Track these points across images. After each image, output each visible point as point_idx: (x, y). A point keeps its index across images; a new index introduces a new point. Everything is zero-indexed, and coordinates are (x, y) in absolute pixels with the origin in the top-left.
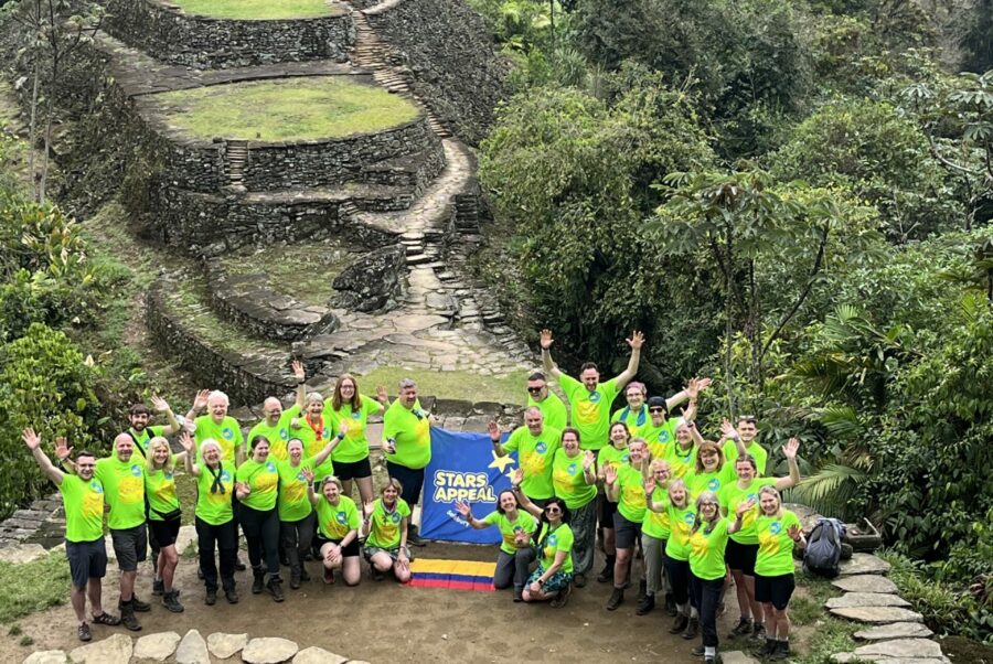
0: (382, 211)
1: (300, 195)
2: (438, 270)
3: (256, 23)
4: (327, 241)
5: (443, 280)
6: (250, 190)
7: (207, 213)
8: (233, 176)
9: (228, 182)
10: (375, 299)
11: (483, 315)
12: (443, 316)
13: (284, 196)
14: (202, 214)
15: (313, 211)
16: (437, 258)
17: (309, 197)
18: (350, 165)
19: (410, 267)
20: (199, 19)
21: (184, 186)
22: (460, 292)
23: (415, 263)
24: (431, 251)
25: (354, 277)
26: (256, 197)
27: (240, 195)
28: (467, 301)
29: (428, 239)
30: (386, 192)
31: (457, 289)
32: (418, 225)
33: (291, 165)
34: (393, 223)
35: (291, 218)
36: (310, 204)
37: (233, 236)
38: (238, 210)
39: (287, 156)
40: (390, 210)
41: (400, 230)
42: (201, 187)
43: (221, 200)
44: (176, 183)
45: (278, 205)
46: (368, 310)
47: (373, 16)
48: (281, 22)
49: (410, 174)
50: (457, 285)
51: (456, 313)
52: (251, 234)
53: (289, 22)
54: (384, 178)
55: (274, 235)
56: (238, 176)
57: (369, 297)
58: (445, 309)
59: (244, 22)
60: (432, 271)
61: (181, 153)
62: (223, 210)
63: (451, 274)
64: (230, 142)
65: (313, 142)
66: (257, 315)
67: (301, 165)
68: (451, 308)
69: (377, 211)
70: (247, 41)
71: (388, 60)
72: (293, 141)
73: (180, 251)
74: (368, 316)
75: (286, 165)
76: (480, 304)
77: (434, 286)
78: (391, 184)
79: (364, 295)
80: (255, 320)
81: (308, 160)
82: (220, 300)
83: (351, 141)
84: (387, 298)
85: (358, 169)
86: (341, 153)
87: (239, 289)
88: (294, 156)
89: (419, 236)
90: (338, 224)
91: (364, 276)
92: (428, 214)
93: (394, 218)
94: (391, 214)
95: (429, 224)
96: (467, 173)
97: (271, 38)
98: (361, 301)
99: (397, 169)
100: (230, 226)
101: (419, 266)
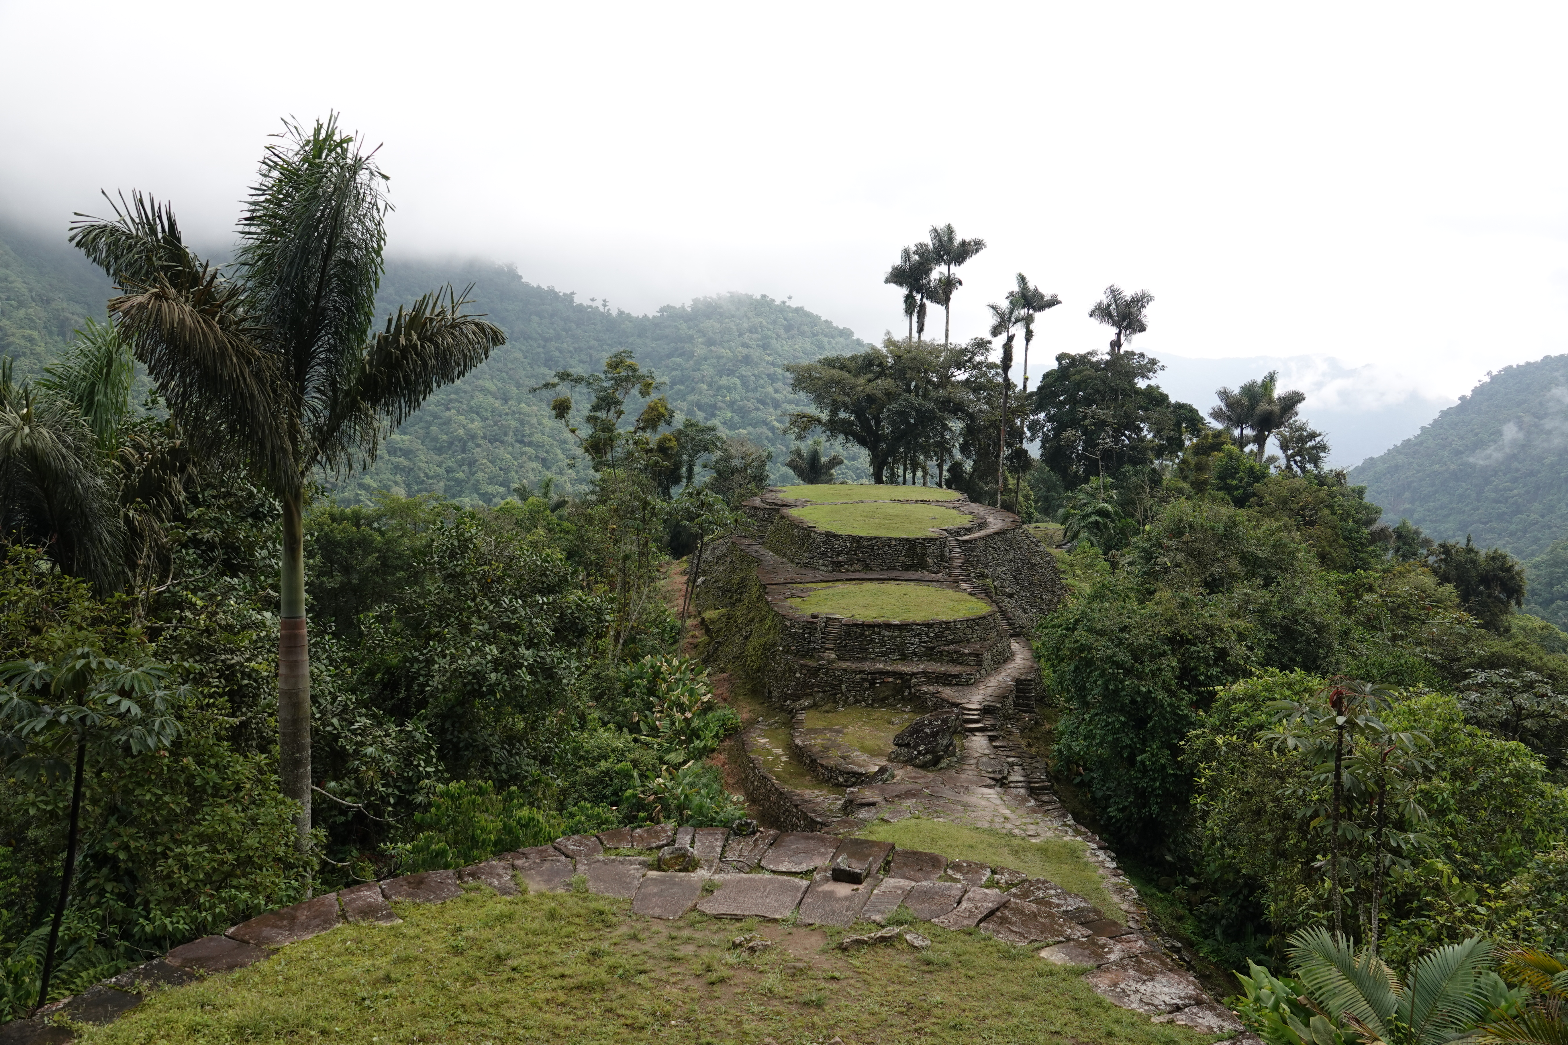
0: (949, 685)
1: (880, 666)
2: (991, 739)
3: (871, 539)
4: (899, 706)
5: (995, 747)
6: (839, 658)
7: (801, 674)
8: (828, 646)
9: (822, 650)
10: (929, 757)
11: (1030, 782)
12: (990, 778)
13: (866, 666)
14: (798, 675)
15: (890, 680)
16: (993, 727)
17: (889, 668)
18: (924, 645)
19: (965, 733)
20: (828, 534)
21: (787, 652)
22: (1011, 760)
23: (971, 730)
24: (989, 721)
25: (911, 735)
26: (844, 665)
27: (830, 662)
28: (1016, 768)
29: (986, 711)
30: (955, 669)
31: (1008, 756)
32: (979, 698)
33: (877, 641)
34: (957, 694)
35: (871, 684)
36: (888, 674)
37: (820, 695)
38: (825, 673)
39: (874, 632)
40: (956, 684)
41: (963, 701)
42: (801, 653)
43: (814, 664)
44: (781, 649)
45: (861, 672)
46: (924, 766)
47: (964, 542)
48: (890, 539)
49: (977, 655)
50: (1009, 753)
51: (1005, 778)
52: (836, 694)
53: (895, 539)
54: (956, 659)
55: (855, 697)
56: (832, 646)
57: (924, 755)
58: (994, 772)
59: (861, 538)
60: (986, 738)
61: (788, 624)
62: (816, 673)
63: (1004, 744)
64: (829, 619)
65: (897, 623)
66: (824, 762)
67: (885, 642)
68: (1000, 772)
69: (945, 685)
70: (862, 552)
71: (973, 575)
72: (880, 621)
73: (777, 705)
74: (922, 772)
75: (873, 640)
76: (1029, 772)
77: (987, 752)
78: (960, 664)
79: (919, 753)
80: (822, 765)
81: (891, 638)
82: (797, 746)
83: (928, 625)
84: (942, 757)
85: (934, 648)
86: (919, 634)
87: (815, 739)
88: (879, 633)
89: (978, 707)
90: (910, 693)
91: (922, 734)
92: (989, 691)
93: (958, 691)
94: (956, 688)
95: (989, 698)
96: (1029, 663)
97: (881, 551)
98: (916, 758)
99: (967, 651)
100: (818, 686)
101: (976, 734)
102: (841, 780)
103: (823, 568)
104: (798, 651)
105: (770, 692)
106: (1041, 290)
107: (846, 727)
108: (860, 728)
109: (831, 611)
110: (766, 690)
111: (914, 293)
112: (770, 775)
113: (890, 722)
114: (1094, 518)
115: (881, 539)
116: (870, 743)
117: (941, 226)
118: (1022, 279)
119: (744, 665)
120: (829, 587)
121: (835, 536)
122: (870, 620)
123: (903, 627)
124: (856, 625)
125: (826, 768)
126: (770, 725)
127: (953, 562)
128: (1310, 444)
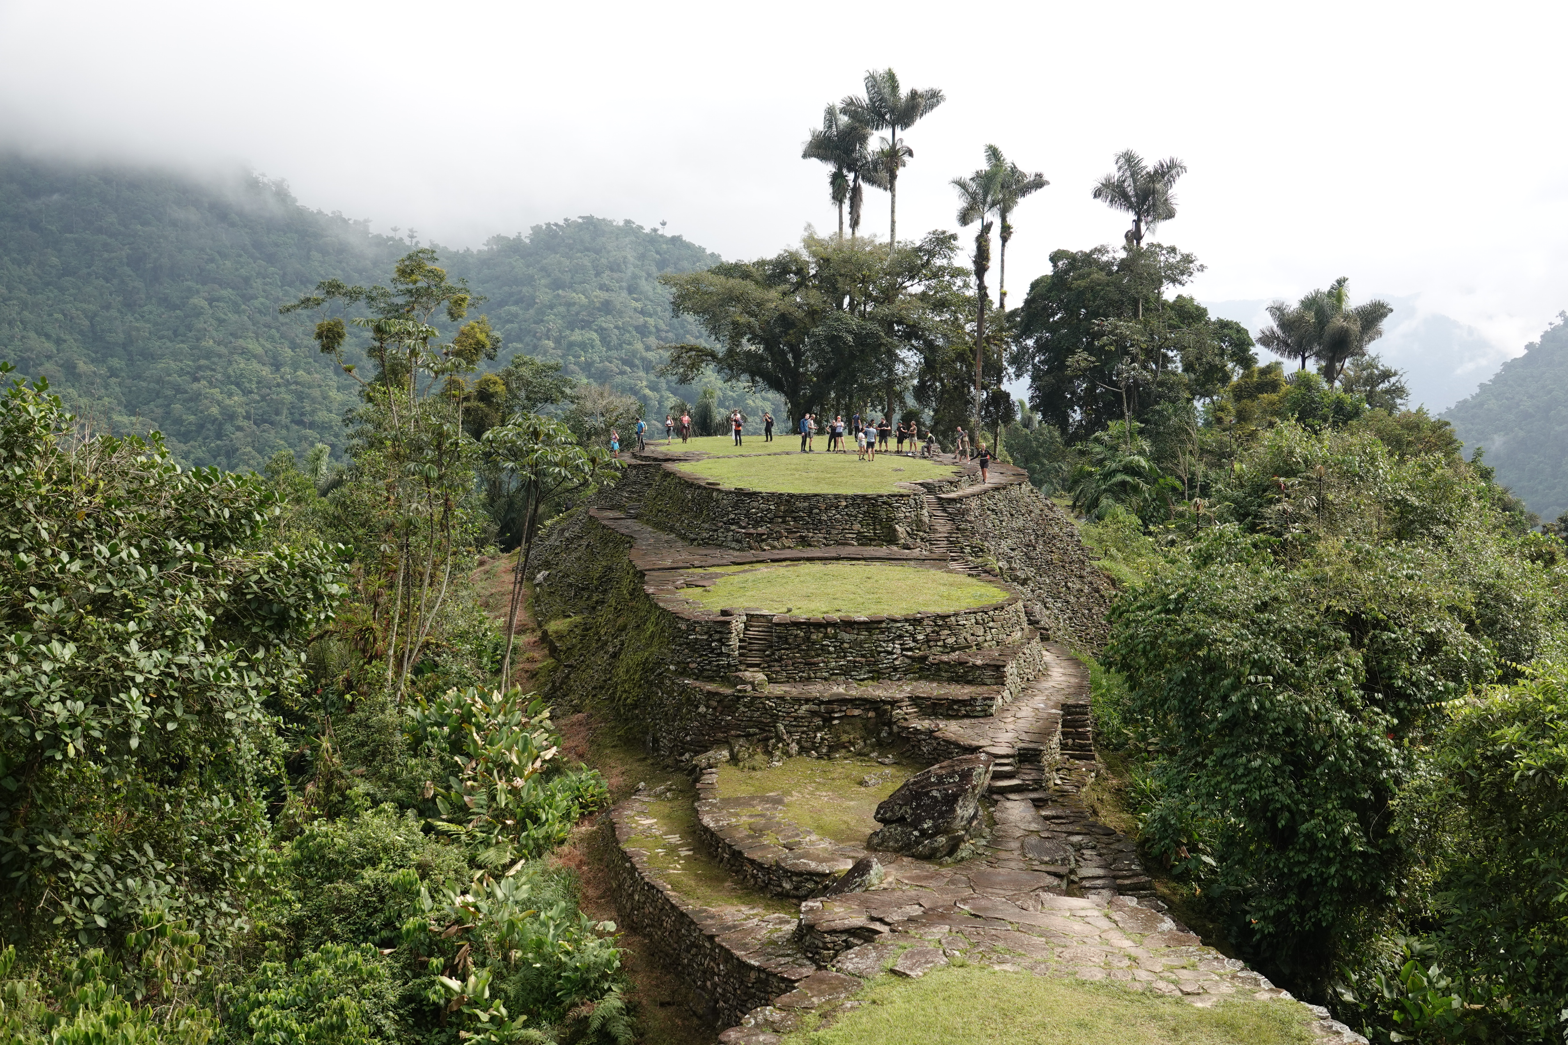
0: (956, 717)
1: (839, 690)
2: (1038, 804)
3: (807, 498)
4: (873, 755)
5: (1046, 818)
6: (771, 680)
7: (707, 707)
8: (750, 660)
9: (742, 667)
10: (940, 839)
11: (1115, 878)
12: (1049, 873)
13: (816, 690)
14: (702, 709)
15: (856, 712)
16: (1036, 785)
17: (853, 693)
18: (910, 653)
19: (995, 797)
20: (739, 492)
21: (684, 672)
22: (1076, 839)
23: (1003, 791)
24: (1028, 775)
25: (907, 803)
26: (778, 690)
27: (755, 686)
28: (1087, 853)
29: (1023, 757)
30: (963, 692)
31: (1070, 833)
32: (1009, 736)
33: (831, 649)
34: (969, 732)
35: (825, 720)
36: (853, 702)
37: (742, 741)
38: (748, 705)
39: (826, 636)
40: (967, 716)
41: (981, 743)
42: (706, 674)
43: (729, 691)
44: (672, 667)
45: (807, 701)
46: (931, 857)
47: (949, 500)
48: (837, 497)
50: (1071, 828)
51: (1072, 872)
52: (767, 739)
53: (846, 498)
54: (962, 674)
55: (799, 742)
56: (757, 661)
57: (932, 836)
58: (1053, 862)
59: (791, 496)
60: (1030, 804)
61: (684, 627)
62: (729, 704)
63: (1060, 812)
64: (750, 617)
65: (863, 618)
66: (756, 856)
67: (844, 651)
68: (1065, 861)
69: (949, 717)
70: (795, 519)
71: (968, 550)
72: (836, 617)
73: (669, 761)
74: (931, 868)
75: (824, 648)
76: (1110, 859)
77: (1034, 827)
78: (969, 683)
79: (923, 833)
80: (752, 862)
81: (855, 644)
82: (706, 829)
83: (916, 622)
84: (962, 840)
85: (925, 658)
86: (901, 637)
87: (736, 815)
88: (835, 636)
89: (1009, 751)
90: (890, 733)
91: (926, 801)
92: (1022, 724)
93: (972, 727)
94: (967, 721)
95: (1024, 737)
96: (1074, 680)
97: (824, 517)
98: (917, 842)
99: (979, 662)
100: (738, 727)
101: (1012, 796)
102: (787, 886)
103: (734, 545)
104: (702, 671)
105: (656, 741)
106: (1021, 167)
107: (788, 793)
108: (812, 793)
109: (752, 605)
110: (649, 738)
111: (845, 172)
112: (660, 883)
113: (862, 783)
114: (1120, 477)
115: (824, 497)
116: (831, 819)
117: (881, 69)
118: (994, 153)
119: (612, 699)
120: (745, 571)
121: (753, 495)
122: (818, 616)
123: (872, 625)
124: (797, 624)
125: (760, 866)
126: (658, 796)
127: (935, 531)
128: (1382, 386)
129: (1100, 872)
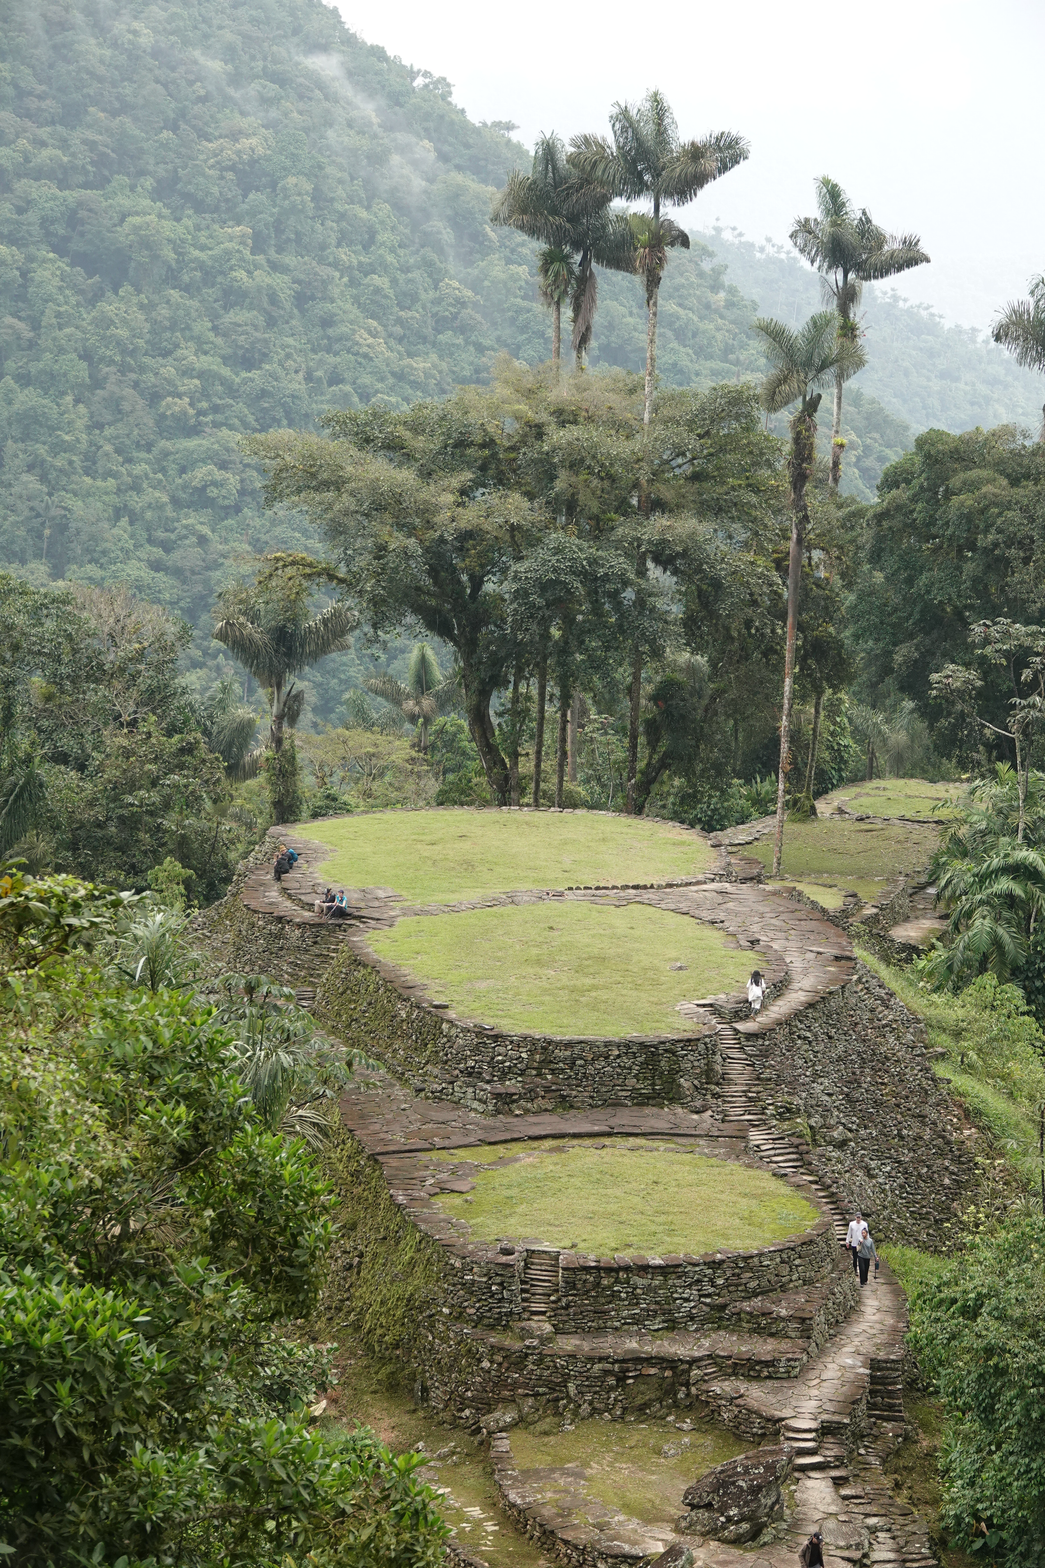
0: (757, 1378)
1: (632, 1344)
2: (838, 1483)
4: (671, 1418)
5: (845, 1498)
6: (558, 1331)
7: (492, 1362)
8: (535, 1307)
9: (525, 1315)
10: (745, 1526)
11: (905, 1561)
12: (843, 1558)
13: (608, 1345)
14: (486, 1364)
15: (653, 1371)
16: (840, 1462)
17: (647, 1348)
18: (708, 1300)
19: (796, 1474)
20: (480, 1032)
21: (459, 1316)
22: (872, 1521)
23: (804, 1469)
24: (831, 1451)
25: (715, 1491)
26: (568, 1344)
27: (545, 1340)
28: (882, 1535)
29: (826, 1430)
30: (765, 1347)
31: (867, 1515)
32: (812, 1406)
33: (623, 1295)
34: (772, 1399)
35: (618, 1380)
36: (649, 1360)
37: (530, 1401)
38: (539, 1362)
39: (617, 1281)
40: (769, 1377)
41: (785, 1411)
42: (486, 1321)
43: (518, 1345)
44: (446, 1310)
45: (601, 1359)
46: (737, 1541)
47: (750, 1035)
49: (803, 1320)
50: (868, 1509)
51: (866, 1556)
52: (557, 1400)
53: (619, 1044)
54: (765, 1326)
55: (591, 1403)
56: (542, 1307)
57: (737, 1523)
58: (849, 1547)
59: (549, 1041)
60: (830, 1483)
61: (458, 1264)
62: (519, 1360)
63: (860, 1491)
64: (531, 1253)
65: (658, 1262)
66: (569, 1536)
67: (636, 1297)
68: (859, 1546)
69: (750, 1378)
71: (771, 1110)
72: (626, 1256)
73: (445, 1416)
74: (735, 1552)
75: (615, 1295)
76: (902, 1542)
77: (833, 1509)
78: (772, 1335)
79: (729, 1519)
80: (566, 1542)
81: (648, 1289)
82: (513, 1505)
83: (715, 1265)
84: (765, 1525)
85: (724, 1307)
86: (699, 1281)
87: (540, 1491)
88: (627, 1282)
89: (813, 1425)
90: (688, 1395)
91: (732, 1489)
92: (828, 1389)
93: (775, 1391)
94: (769, 1383)
95: (829, 1406)
96: (890, 1321)
97: (591, 1070)
98: (724, 1527)
99: (784, 1313)
100: (526, 1386)
101: (813, 1474)
104: (481, 1318)
105: (425, 1389)
107: (586, 1464)
108: (611, 1465)
109: (528, 1232)
110: (417, 1386)
111: (567, 250)
112: (477, 1559)
113: (659, 1452)
115: (591, 1044)
116: (634, 1495)
118: (830, 191)
119: (357, 1327)
120: (502, 1161)
122: (608, 1257)
123: (669, 1269)
124: (587, 1269)
125: (576, 1547)
127: (730, 1082)
129: (891, 1556)
